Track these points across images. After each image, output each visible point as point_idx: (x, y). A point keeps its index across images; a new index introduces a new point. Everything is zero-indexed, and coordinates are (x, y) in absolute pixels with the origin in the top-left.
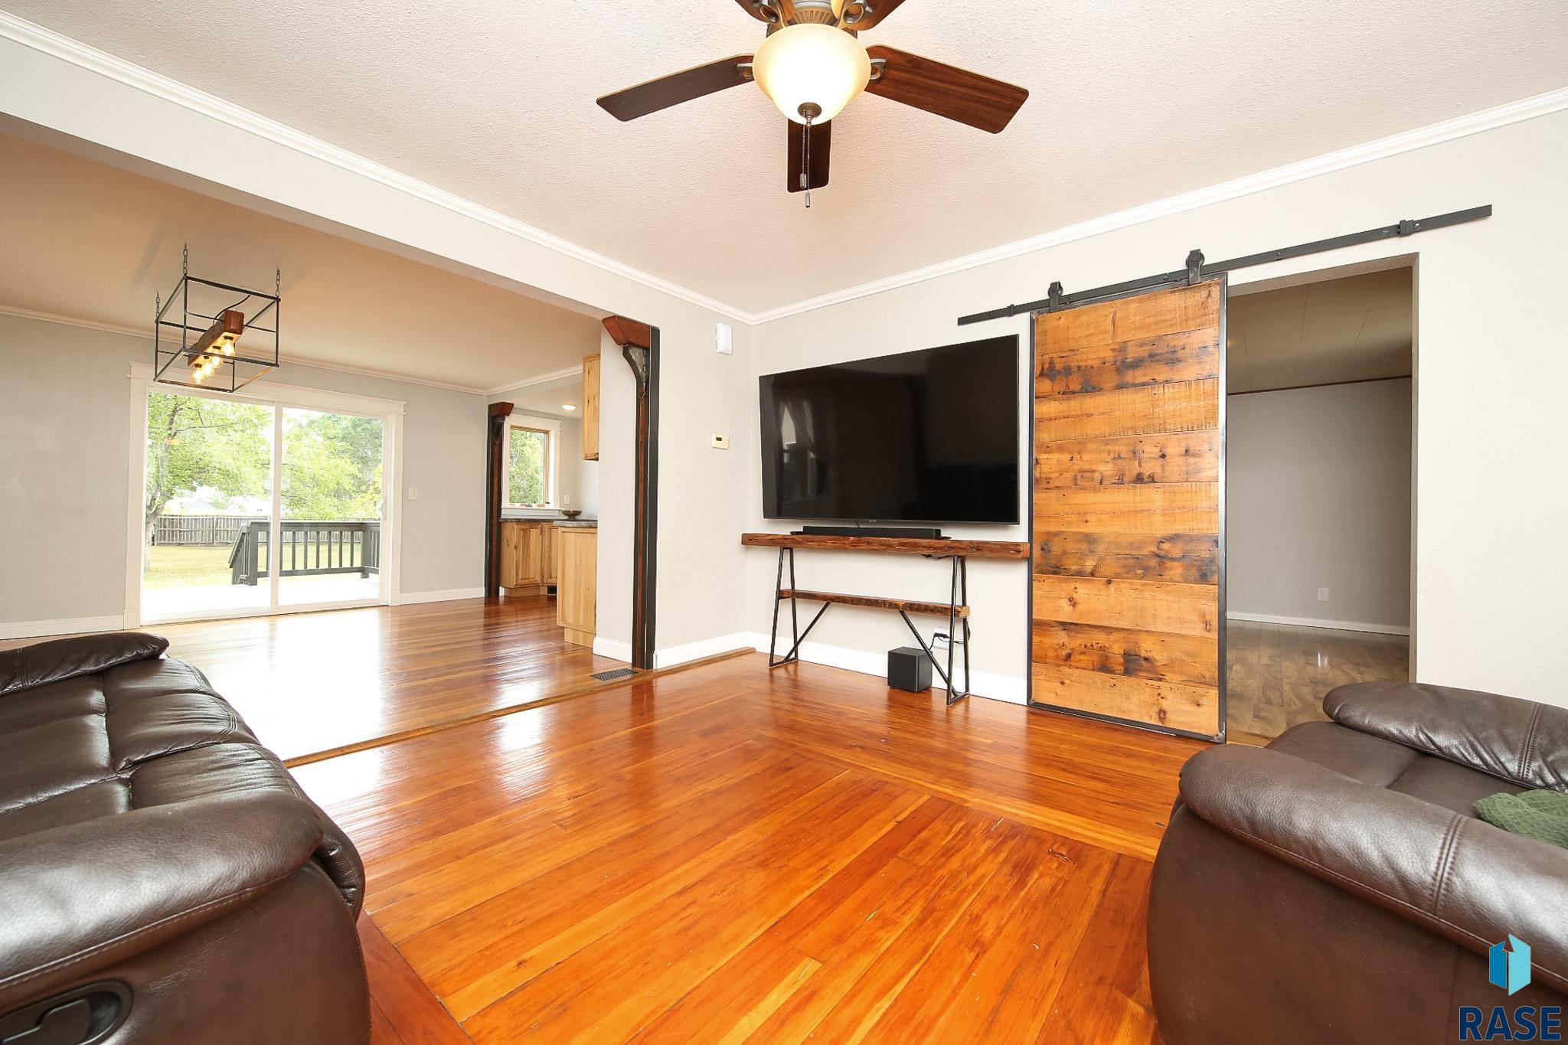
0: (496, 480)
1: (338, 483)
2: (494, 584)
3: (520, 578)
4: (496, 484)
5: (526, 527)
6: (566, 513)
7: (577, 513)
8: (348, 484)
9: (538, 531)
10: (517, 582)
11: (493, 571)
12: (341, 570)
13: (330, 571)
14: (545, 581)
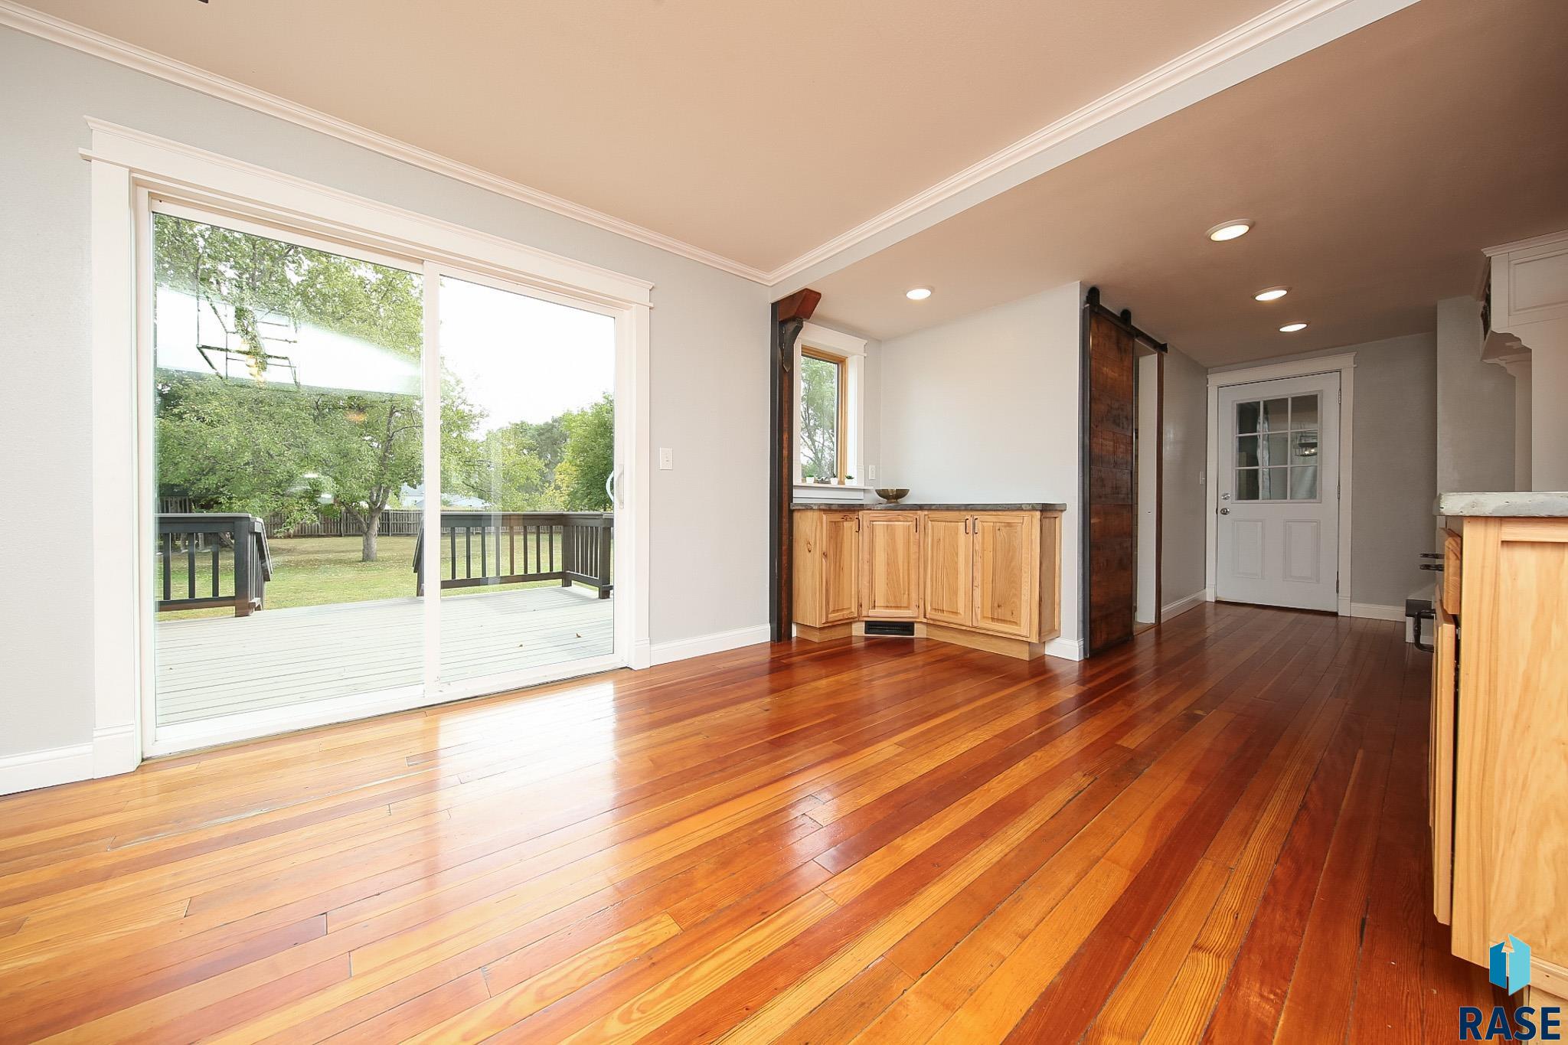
0: (785, 436)
1: (528, 479)
2: (784, 620)
3: (831, 609)
4: (785, 445)
5: (837, 517)
6: (883, 494)
7: (901, 493)
8: (535, 477)
9: (854, 525)
10: (827, 617)
11: (784, 595)
12: (539, 577)
13: (526, 578)
14: (864, 613)
